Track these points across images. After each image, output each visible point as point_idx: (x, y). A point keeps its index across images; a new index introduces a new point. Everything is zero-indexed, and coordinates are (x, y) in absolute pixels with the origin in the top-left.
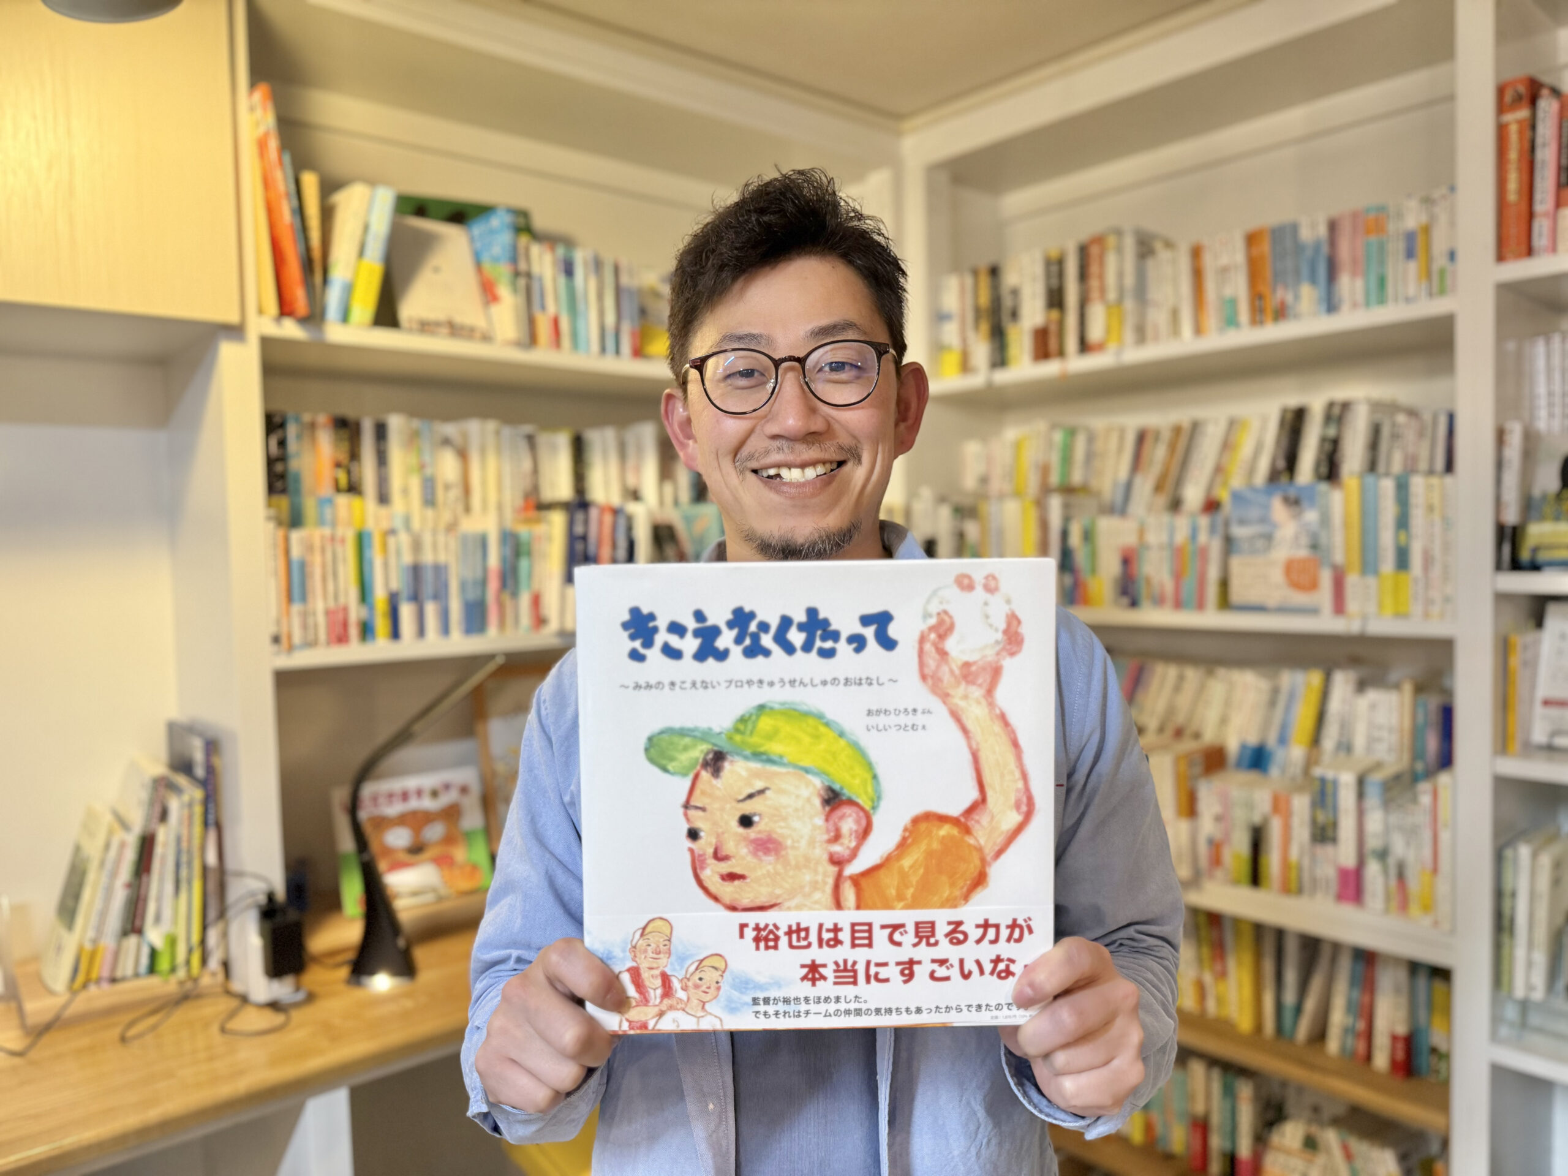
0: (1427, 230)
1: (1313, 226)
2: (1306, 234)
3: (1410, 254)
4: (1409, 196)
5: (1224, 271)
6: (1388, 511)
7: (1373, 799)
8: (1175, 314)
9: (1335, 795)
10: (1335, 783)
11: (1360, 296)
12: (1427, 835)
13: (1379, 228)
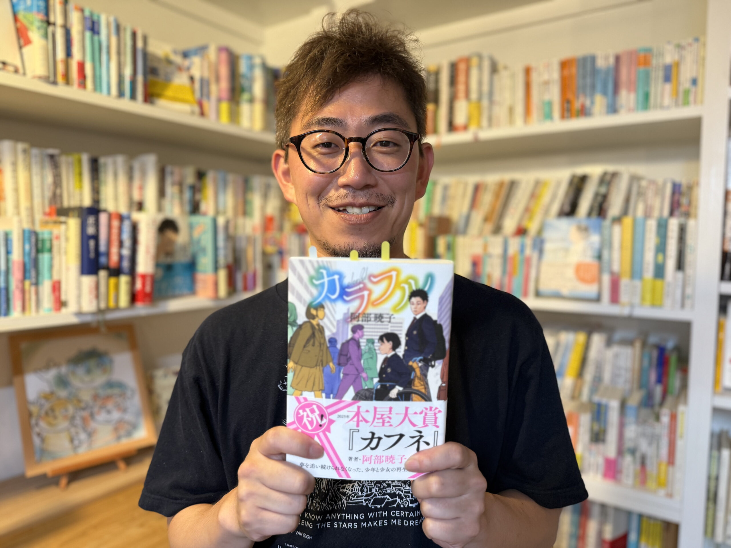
0: (678, 64)
1: (606, 58)
2: (600, 63)
3: (667, 79)
4: (669, 42)
5: (547, 83)
7: (630, 418)
8: (511, 110)
9: (606, 413)
10: (606, 407)
11: (632, 104)
12: (664, 443)
13: (646, 62)
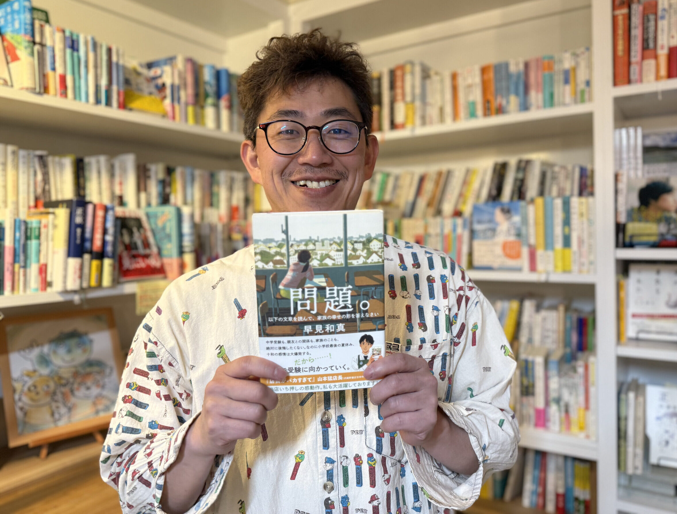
0: (574, 69)
1: (517, 64)
2: (513, 69)
3: (567, 81)
4: (566, 51)
5: (470, 86)
6: (559, 216)
7: (553, 372)
8: (442, 111)
9: (533, 369)
10: (533, 363)
11: (541, 102)
12: (581, 390)
13: (550, 67)
